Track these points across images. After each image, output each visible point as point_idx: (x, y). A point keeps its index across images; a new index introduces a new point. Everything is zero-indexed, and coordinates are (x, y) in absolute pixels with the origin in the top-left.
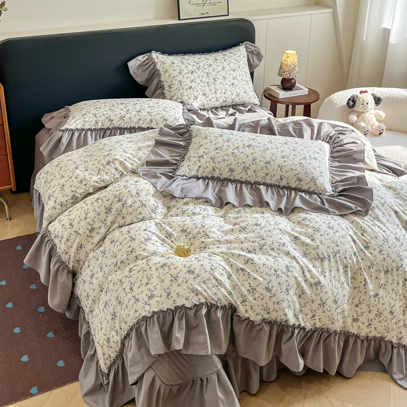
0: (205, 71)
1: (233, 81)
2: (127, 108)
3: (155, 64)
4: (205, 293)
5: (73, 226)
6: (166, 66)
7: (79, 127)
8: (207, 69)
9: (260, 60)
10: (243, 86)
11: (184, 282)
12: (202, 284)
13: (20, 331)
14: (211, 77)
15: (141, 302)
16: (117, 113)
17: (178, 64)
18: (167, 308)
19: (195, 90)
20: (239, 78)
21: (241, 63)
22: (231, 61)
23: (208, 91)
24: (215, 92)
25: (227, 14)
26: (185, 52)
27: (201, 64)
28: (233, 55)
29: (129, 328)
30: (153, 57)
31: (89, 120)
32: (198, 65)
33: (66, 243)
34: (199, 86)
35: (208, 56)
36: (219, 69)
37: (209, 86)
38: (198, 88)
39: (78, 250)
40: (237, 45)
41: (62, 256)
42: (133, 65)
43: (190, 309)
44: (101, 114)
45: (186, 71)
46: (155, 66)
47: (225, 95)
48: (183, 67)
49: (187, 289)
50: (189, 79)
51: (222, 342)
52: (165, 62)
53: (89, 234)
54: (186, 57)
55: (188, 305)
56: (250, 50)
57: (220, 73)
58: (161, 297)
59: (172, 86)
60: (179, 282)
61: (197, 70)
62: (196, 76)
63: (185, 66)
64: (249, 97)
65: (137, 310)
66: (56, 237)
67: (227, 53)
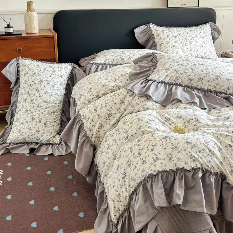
0: (184, 36)
1: (202, 44)
2: (133, 53)
3: (151, 31)
4: (201, 160)
5: (97, 111)
6: (159, 32)
7: (102, 62)
8: (185, 35)
9: (219, 35)
10: (209, 48)
11: (183, 150)
12: (198, 153)
13: (54, 190)
14: (188, 41)
15: (148, 163)
16: (127, 55)
17: (166, 32)
18: (170, 169)
19: (177, 48)
20: (206, 43)
21: (208, 34)
22: (201, 32)
23: (185, 49)
24: (190, 50)
25: (198, 6)
26: (171, 26)
27: (182, 33)
28: (202, 29)
29: (137, 185)
30: (151, 27)
31: (109, 58)
32: (179, 33)
33: (91, 123)
34: (180, 45)
35: (186, 28)
36: (193, 36)
37: (187, 46)
38: (179, 47)
39: (99, 129)
40: (205, 23)
41: (88, 132)
42: (137, 31)
43: (189, 171)
44: (117, 55)
45: (171, 35)
46: (152, 32)
47: (197, 53)
48: (170, 33)
49: (185, 155)
50: (173, 41)
51: (214, 204)
52: (158, 30)
53: (108, 117)
54: (172, 28)
55: (187, 168)
56: (213, 27)
57: (194, 38)
58: (164, 160)
59: (162, 45)
60: (179, 150)
61: (178, 35)
62: (178, 39)
63: (171, 33)
64: (212, 55)
65: (144, 169)
66: (85, 118)
67: (199, 27)
